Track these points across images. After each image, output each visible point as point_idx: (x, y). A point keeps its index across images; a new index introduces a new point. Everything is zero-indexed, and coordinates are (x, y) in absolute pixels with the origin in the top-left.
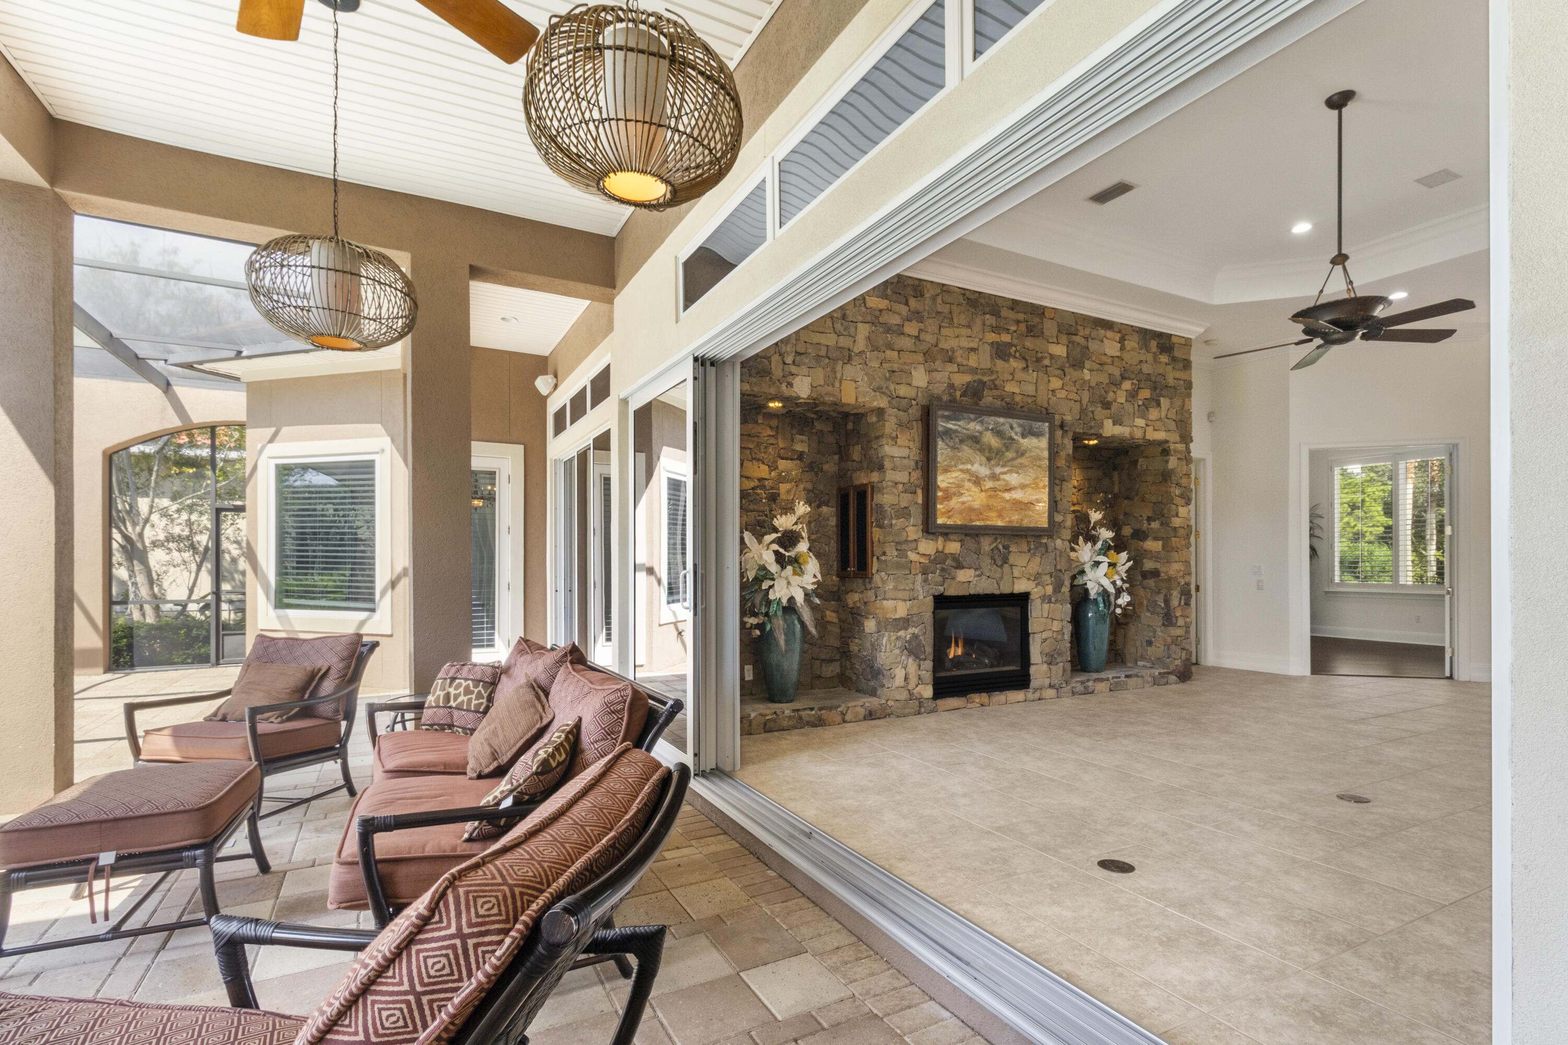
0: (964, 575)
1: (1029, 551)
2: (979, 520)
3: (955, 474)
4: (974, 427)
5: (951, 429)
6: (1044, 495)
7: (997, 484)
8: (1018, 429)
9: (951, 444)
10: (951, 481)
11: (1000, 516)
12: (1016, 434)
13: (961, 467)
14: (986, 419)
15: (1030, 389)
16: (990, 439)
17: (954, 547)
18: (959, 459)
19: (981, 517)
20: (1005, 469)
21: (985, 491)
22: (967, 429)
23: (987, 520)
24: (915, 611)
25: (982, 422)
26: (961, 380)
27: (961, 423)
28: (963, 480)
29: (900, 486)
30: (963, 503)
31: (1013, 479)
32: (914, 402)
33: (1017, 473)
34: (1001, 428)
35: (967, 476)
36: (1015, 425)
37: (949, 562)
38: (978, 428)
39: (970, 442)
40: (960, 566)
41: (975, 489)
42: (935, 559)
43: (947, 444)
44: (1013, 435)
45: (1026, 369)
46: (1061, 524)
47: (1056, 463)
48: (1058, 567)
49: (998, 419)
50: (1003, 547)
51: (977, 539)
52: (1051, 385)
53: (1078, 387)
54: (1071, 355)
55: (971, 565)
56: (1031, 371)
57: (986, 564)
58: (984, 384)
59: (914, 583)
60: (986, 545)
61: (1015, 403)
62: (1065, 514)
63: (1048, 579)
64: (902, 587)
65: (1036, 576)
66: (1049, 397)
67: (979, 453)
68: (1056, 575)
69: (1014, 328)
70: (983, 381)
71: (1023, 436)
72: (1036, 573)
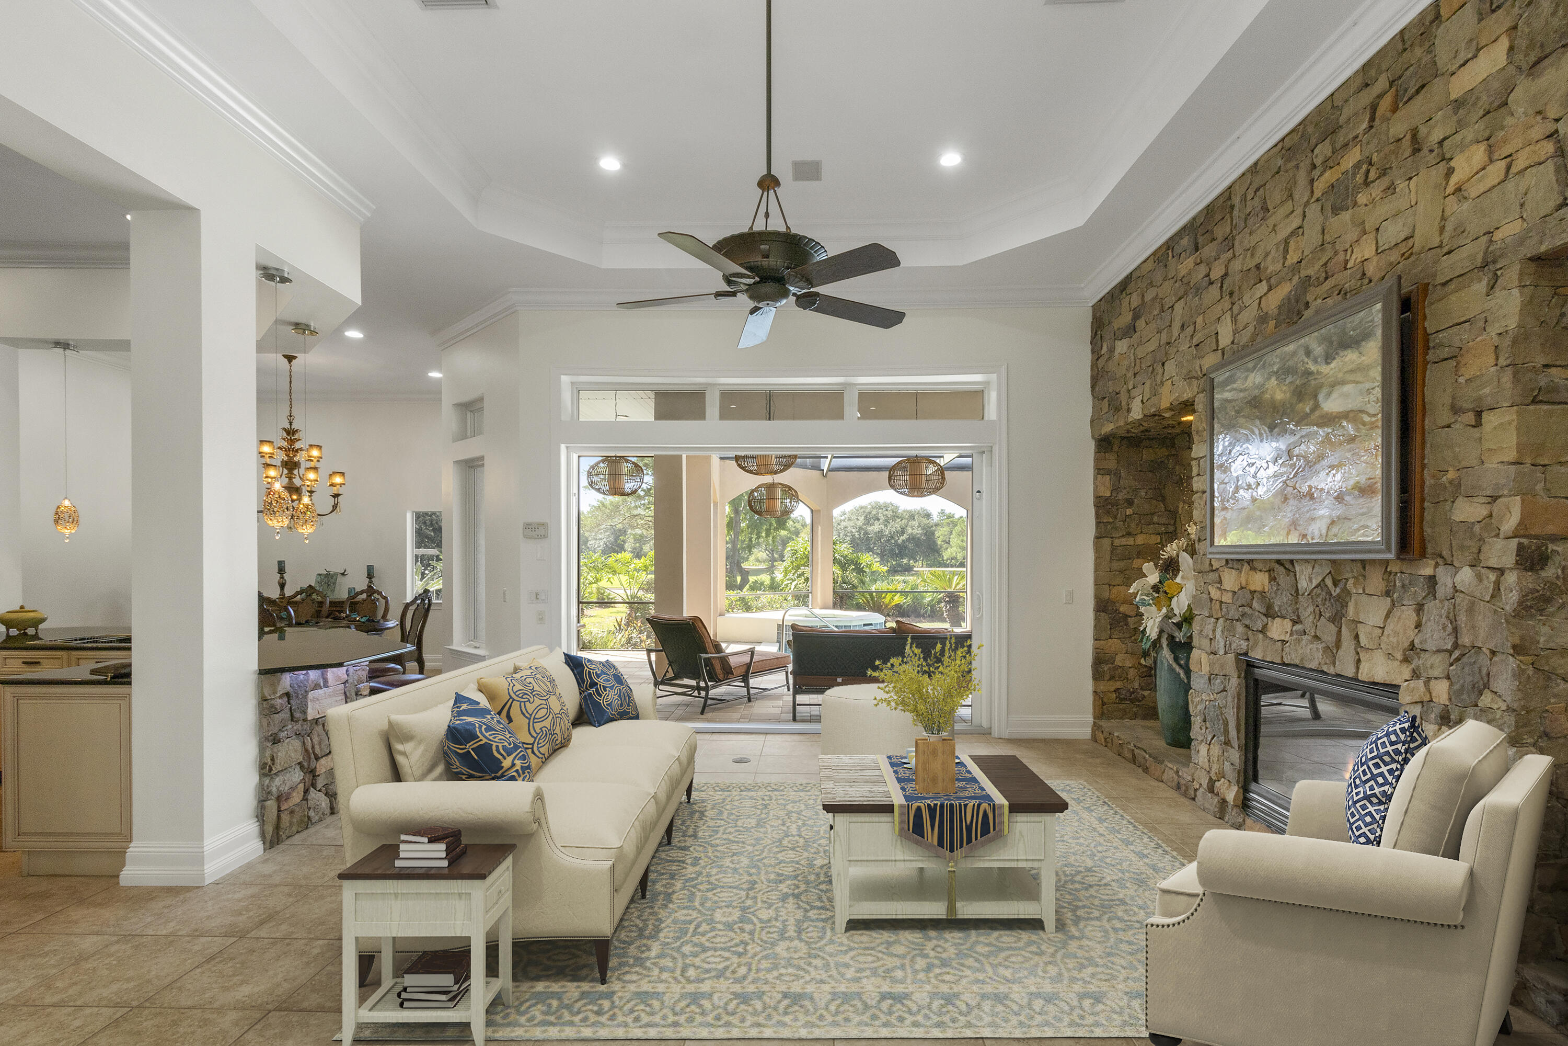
1: (1388, 593)
4: (1254, 379)
5: (1228, 399)
6: (1376, 468)
8: (1320, 350)
9: (1228, 422)
12: (1315, 361)
14: (1270, 356)
15: (1393, 232)
16: (1277, 391)
17: (1259, 581)
20: (1298, 435)
22: (1245, 390)
24: (1218, 670)
25: (1264, 366)
26: (1274, 301)
27: (1239, 382)
34: (1290, 363)
36: (1314, 345)
38: (1259, 377)
39: (1248, 411)
40: (1270, 613)
42: (1240, 598)
43: (1223, 426)
44: (1311, 365)
45: (1391, 189)
46: (1477, 528)
47: (1462, 370)
48: (1465, 640)
49: (1286, 349)
50: (1335, 584)
51: (1290, 567)
52: (1454, 180)
53: (1552, 113)
54: (1522, 43)
55: (1284, 612)
56: (1401, 186)
57: (1307, 613)
58: (1306, 283)
59: (1214, 631)
60: (1307, 579)
61: (1366, 281)
62: (1494, 499)
63: (1436, 664)
64: (1205, 632)
65: (1412, 651)
66: (1448, 212)
67: (1258, 422)
68: (1465, 659)
69: (1365, 125)
70: (1309, 277)
71: (1328, 359)
72: (1406, 644)
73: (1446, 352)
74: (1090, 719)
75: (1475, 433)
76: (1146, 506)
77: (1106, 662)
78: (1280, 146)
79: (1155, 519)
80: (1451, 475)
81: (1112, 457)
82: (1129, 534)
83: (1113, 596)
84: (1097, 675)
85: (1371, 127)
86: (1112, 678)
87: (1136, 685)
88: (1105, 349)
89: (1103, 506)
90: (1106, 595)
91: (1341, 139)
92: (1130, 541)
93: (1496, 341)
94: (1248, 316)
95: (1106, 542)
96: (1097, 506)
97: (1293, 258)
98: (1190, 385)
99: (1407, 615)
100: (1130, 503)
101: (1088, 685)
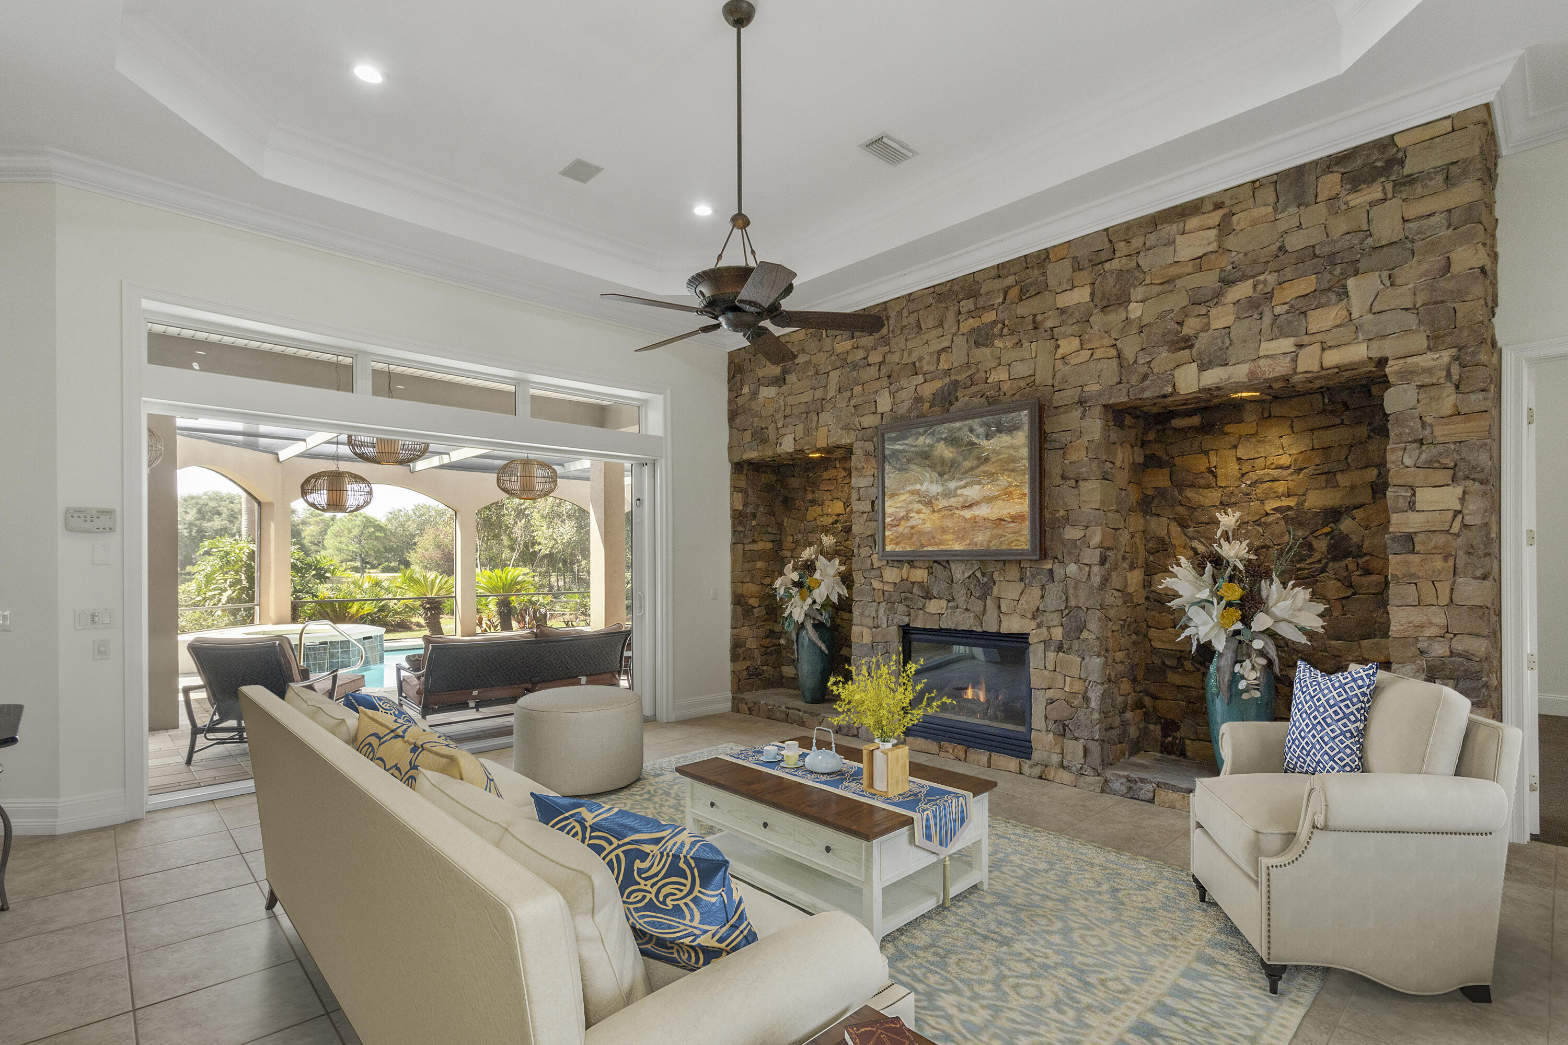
1: (1021, 580)
2: (931, 545)
3: (902, 498)
4: (923, 441)
5: (898, 450)
6: (1025, 506)
7: (952, 501)
8: (981, 430)
9: (898, 466)
10: (899, 505)
11: (960, 538)
12: (978, 436)
13: (909, 489)
14: (938, 428)
15: (1021, 370)
16: (945, 452)
17: (920, 575)
18: (907, 479)
19: (932, 541)
20: (963, 483)
21: (938, 511)
22: (916, 446)
23: (941, 544)
24: (881, 639)
25: (933, 434)
26: (928, 390)
27: (910, 441)
28: (911, 503)
29: (865, 516)
30: (912, 527)
31: (973, 492)
32: (878, 429)
33: (979, 483)
34: (957, 435)
35: (916, 498)
36: (976, 427)
38: (929, 440)
39: (918, 460)
40: (928, 596)
41: (927, 511)
42: (900, 587)
43: (894, 467)
44: (974, 439)
45: (1019, 344)
46: (1078, 543)
47: (1068, 457)
48: (1073, 603)
49: (953, 425)
50: (983, 575)
51: (947, 565)
52: (1060, 352)
53: (1114, 335)
54: (1098, 294)
55: (941, 595)
56: (1026, 344)
57: (961, 595)
58: (956, 384)
59: (877, 611)
60: (959, 572)
61: (1002, 394)
62: (1087, 527)
63: (1055, 619)
64: (867, 613)
65: (1036, 614)
66: (1057, 368)
67: (928, 469)
68: (1071, 614)
69: (1000, 300)
70: (957, 382)
71: (988, 437)
72: (1035, 609)
73: (1057, 445)
74: (730, 695)
75: (1076, 491)
76: (764, 519)
77: (740, 647)
78: (932, 290)
79: (770, 530)
80: (1062, 513)
81: (742, 477)
82: (754, 541)
83: (744, 592)
84: (735, 658)
85: (1003, 303)
86: (744, 659)
87: (759, 663)
88: (746, 390)
89: (738, 517)
90: (739, 591)
91: (982, 301)
92: (754, 547)
93: (1086, 444)
94: (906, 395)
95: (740, 546)
96: (733, 518)
97: (944, 365)
98: (848, 434)
99: (1037, 592)
100: (754, 516)
101: (727, 666)
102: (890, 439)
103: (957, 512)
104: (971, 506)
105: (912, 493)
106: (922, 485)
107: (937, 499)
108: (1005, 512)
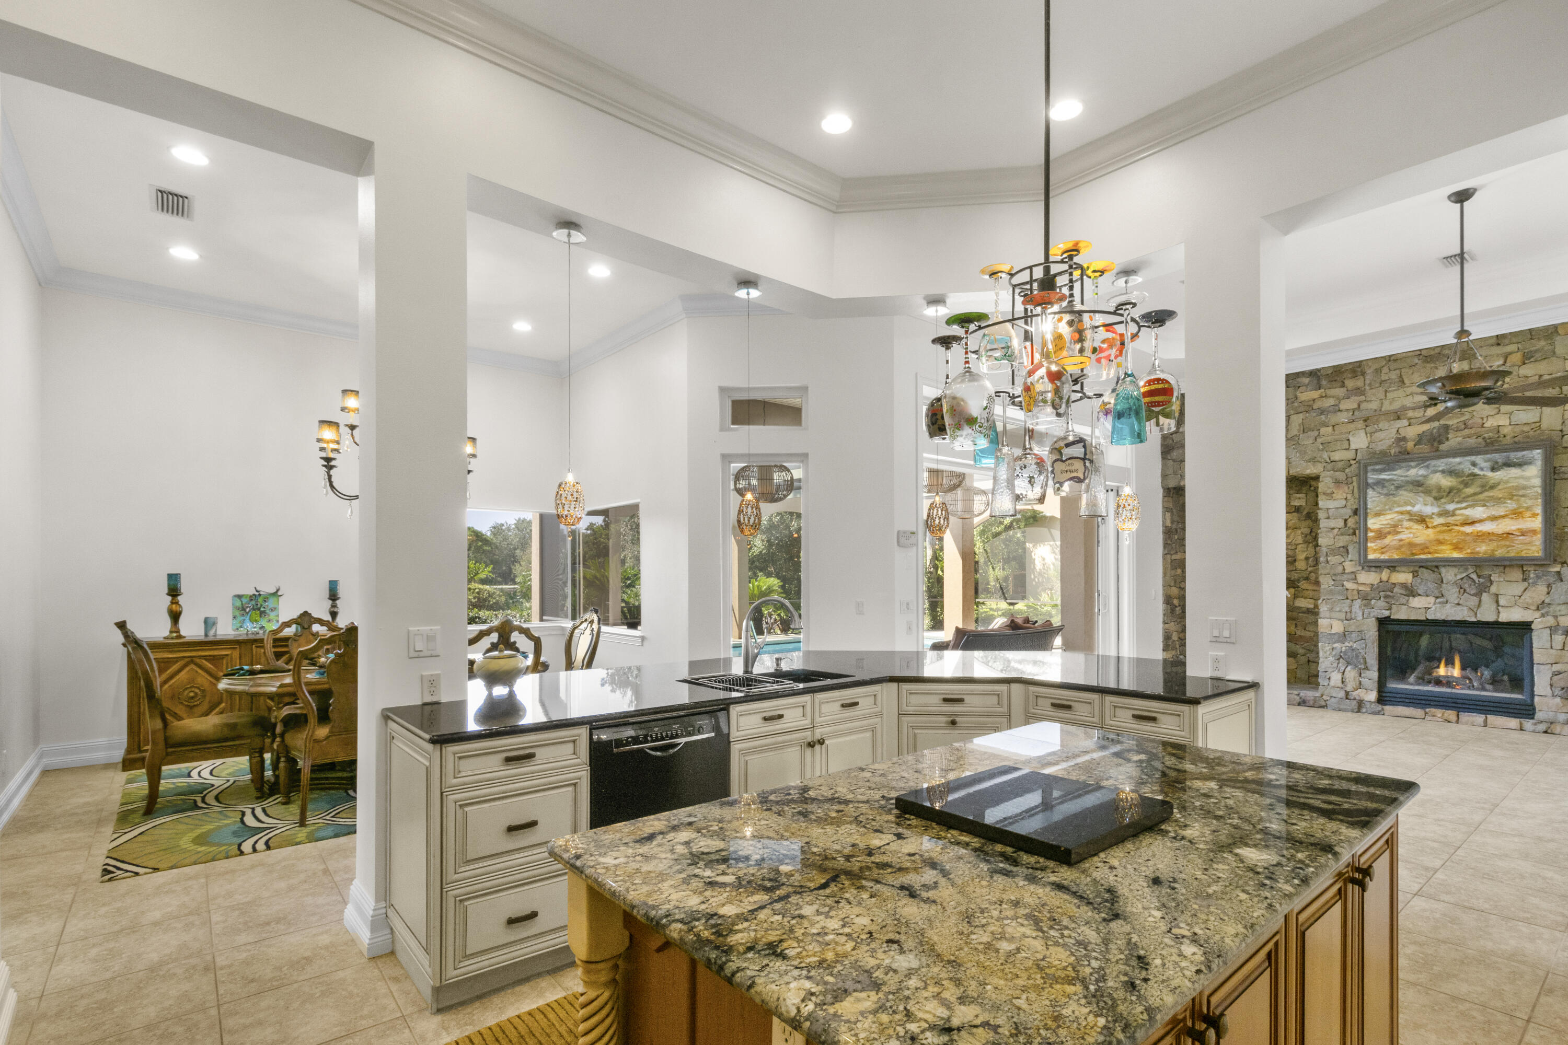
0: (1416, 602)
1: (1524, 580)
2: (1424, 554)
3: (1390, 517)
4: (1415, 472)
5: (1384, 480)
6: (1537, 523)
7: (1450, 520)
8: (1484, 465)
9: (1385, 491)
10: (1386, 522)
11: (1457, 549)
12: (1482, 469)
13: (1397, 509)
14: (1433, 462)
15: (1523, 418)
16: (1440, 480)
17: (1403, 577)
18: (1395, 502)
19: (1426, 550)
20: (1463, 505)
21: (1433, 527)
22: (1406, 476)
23: (1435, 553)
24: (1352, 628)
25: (1427, 467)
26: (1412, 432)
27: (1399, 472)
28: (1400, 521)
29: (1336, 531)
30: (1401, 540)
31: (1478, 512)
32: (1352, 462)
33: (1484, 506)
34: (1458, 467)
35: (1407, 517)
36: (1479, 462)
37: (1396, 590)
38: (1422, 472)
39: (1411, 487)
40: (1412, 594)
41: (1420, 527)
42: (1378, 588)
43: (1379, 493)
44: (1477, 471)
50: (1480, 576)
51: (1437, 570)
55: (1428, 593)
57: (1452, 593)
58: (1447, 428)
59: (1350, 607)
60: (1450, 575)
61: (1503, 436)
63: (1563, 610)
64: (1337, 609)
65: (1541, 606)
66: (1566, 417)
67: (1422, 495)
69: (1499, 363)
70: (1447, 425)
71: (1493, 469)
72: (1539, 602)
81: (1169, 499)
82: (1176, 552)
83: (1172, 593)
85: (1504, 365)
90: (1169, 592)
92: (1177, 556)
94: (1386, 436)
95: (1169, 557)
96: (1164, 533)
98: (1314, 465)
99: (1542, 589)
100: (1177, 531)
102: (1374, 470)
103: (1456, 528)
104: (1473, 523)
105: (1402, 513)
106: (1414, 506)
107: (1432, 518)
108: (1514, 528)
